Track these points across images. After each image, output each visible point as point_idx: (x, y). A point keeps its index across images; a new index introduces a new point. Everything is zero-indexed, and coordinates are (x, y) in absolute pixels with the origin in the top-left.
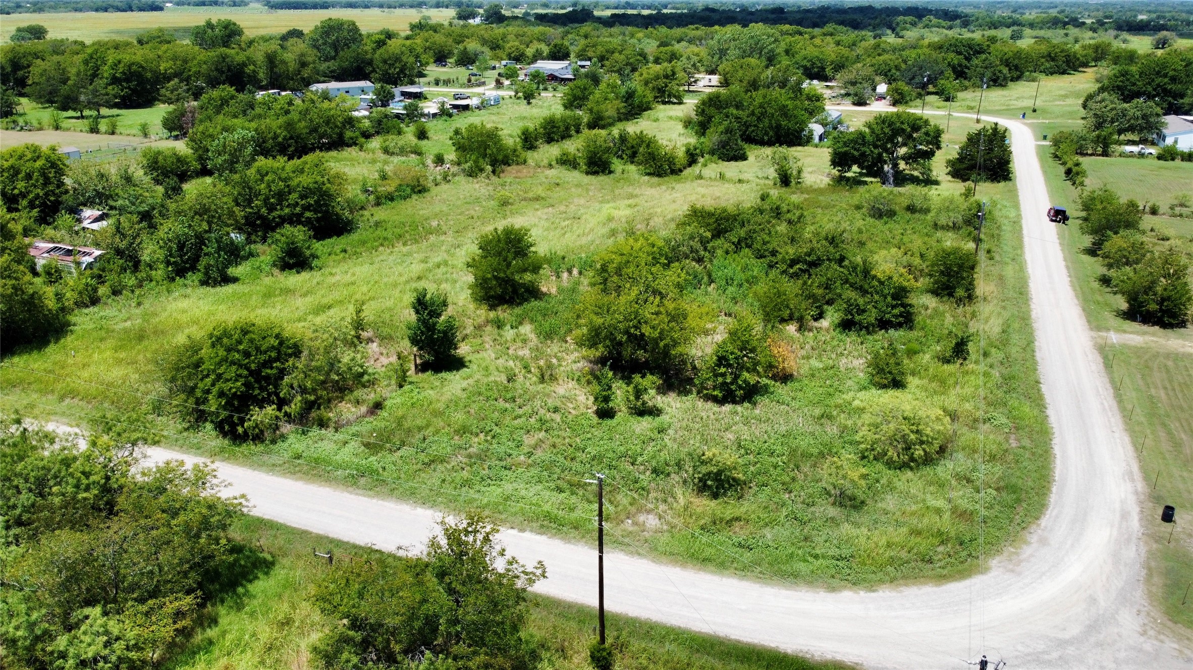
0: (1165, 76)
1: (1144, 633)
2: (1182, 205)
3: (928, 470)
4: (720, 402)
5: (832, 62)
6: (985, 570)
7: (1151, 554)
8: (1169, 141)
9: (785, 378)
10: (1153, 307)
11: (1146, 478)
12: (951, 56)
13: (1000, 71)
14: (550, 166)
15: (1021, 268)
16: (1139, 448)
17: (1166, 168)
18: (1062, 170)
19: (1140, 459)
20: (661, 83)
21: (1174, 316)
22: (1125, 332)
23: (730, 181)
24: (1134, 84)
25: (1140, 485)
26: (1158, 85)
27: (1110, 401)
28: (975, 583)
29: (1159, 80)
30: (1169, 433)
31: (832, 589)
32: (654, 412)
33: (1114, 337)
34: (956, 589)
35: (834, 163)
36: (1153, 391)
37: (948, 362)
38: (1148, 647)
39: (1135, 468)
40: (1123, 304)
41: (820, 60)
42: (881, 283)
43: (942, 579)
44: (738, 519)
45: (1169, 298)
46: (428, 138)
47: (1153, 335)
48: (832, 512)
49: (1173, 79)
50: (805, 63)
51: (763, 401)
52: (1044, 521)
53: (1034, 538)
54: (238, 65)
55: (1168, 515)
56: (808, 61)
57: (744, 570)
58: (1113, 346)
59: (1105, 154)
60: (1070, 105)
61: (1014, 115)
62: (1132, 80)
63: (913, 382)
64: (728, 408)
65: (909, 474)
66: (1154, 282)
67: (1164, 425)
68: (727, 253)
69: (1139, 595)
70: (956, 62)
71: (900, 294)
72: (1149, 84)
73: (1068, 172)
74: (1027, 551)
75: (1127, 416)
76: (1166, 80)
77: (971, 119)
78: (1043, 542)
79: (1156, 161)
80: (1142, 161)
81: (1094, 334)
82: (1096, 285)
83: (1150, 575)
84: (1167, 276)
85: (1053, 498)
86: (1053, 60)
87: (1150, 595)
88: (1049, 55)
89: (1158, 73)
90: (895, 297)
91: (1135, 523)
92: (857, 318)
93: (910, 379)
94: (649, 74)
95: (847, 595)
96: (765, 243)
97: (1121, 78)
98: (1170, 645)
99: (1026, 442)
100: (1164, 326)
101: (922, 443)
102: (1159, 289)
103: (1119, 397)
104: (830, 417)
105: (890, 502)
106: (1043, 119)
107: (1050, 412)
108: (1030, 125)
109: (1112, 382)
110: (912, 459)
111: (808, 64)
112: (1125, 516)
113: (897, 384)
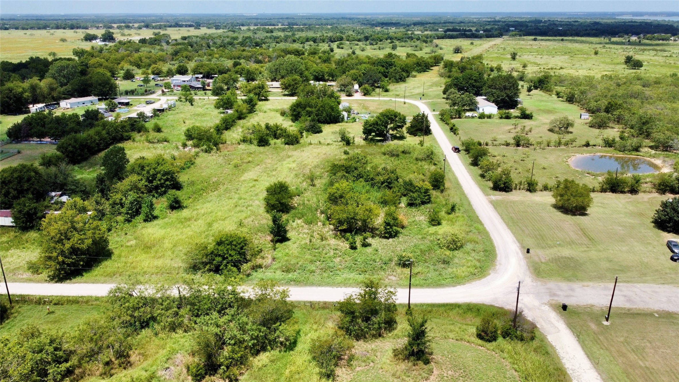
0: (472, 79)
1: (533, 282)
2: (495, 140)
3: (461, 249)
4: (388, 238)
5: (327, 73)
6: (489, 274)
7: (527, 263)
8: (481, 111)
9: (403, 227)
10: (502, 186)
11: (519, 242)
12: (380, 68)
13: (402, 75)
14: (239, 144)
15: (454, 175)
16: (514, 233)
17: (483, 123)
18: (448, 128)
19: (515, 237)
20: (257, 91)
21: (508, 188)
22: (496, 195)
23: (324, 144)
24: (461, 83)
25: (518, 244)
26: (470, 84)
27: (501, 220)
28: (488, 277)
29: (470, 81)
30: (520, 227)
31: (454, 286)
32: (369, 245)
33: (493, 198)
34: (484, 280)
35: (364, 133)
36: (511, 215)
37: (450, 214)
38: (534, 284)
39: (515, 239)
40: (491, 184)
41: (322, 72)
42: (420, 188)
43: (480, 278)
44: (419, 273)
45: (507, 182)
46: (162, 132)
47: (504, 195)
48: (443, 266)
49: (475, 81)
50: (315, 73)
51: (401, 236)
52: (498, 258)
53: (497, 264)
54: (19, 93)
55: (528, 251)
56: (317, 73)
57: (429, 286)
58: (494, 201)
59: (460, 118)
60: (435, 91)
61: (416, 98)
62: (460, 81)
63: (444, 222)
64: (391, 240)
65: (457, 252)
66: (501, 177)
67: (518, 225)
68: (354, 181)
69: (528, 273)
70: (383, 71)
71: (427, 191)
72: (467, 83)
73: (451, 129)
74: (497, 267)
75: (507, 225)
76: (473, 81)
77: (401, 102)
78: (500, 264)
79: (478, 119)
80: (473, 119)
81: (487, 197)
82: (480, 178)
83: (529, 268)
84: (505, 175)
85: (497, 252)
86: (420, 65)
87: (531, 272)
88: (418, 63)
89: (470, 78)
90: (425, 193)
91: (521, 255)
92: (415, 202)
93: (442, 221)
94: (250, 86)
95: (458, 287)
96: (367, 176)
97: (456, 81)
98: (539, 283)
99: (484, 237)
100: (506, 191)
101: (459, 241)
102: (503, 179)
103: (502, 218)
104: (425, 238)
105: (456, 260)
106: (429, 99)
107: (485, 226)
108: (425, 103)
109: (499, 213)
110: (457, 246)
111: (317, 74)
112: (517, 253)
113: (439, 224)
